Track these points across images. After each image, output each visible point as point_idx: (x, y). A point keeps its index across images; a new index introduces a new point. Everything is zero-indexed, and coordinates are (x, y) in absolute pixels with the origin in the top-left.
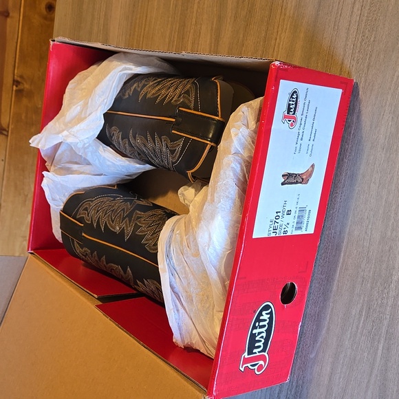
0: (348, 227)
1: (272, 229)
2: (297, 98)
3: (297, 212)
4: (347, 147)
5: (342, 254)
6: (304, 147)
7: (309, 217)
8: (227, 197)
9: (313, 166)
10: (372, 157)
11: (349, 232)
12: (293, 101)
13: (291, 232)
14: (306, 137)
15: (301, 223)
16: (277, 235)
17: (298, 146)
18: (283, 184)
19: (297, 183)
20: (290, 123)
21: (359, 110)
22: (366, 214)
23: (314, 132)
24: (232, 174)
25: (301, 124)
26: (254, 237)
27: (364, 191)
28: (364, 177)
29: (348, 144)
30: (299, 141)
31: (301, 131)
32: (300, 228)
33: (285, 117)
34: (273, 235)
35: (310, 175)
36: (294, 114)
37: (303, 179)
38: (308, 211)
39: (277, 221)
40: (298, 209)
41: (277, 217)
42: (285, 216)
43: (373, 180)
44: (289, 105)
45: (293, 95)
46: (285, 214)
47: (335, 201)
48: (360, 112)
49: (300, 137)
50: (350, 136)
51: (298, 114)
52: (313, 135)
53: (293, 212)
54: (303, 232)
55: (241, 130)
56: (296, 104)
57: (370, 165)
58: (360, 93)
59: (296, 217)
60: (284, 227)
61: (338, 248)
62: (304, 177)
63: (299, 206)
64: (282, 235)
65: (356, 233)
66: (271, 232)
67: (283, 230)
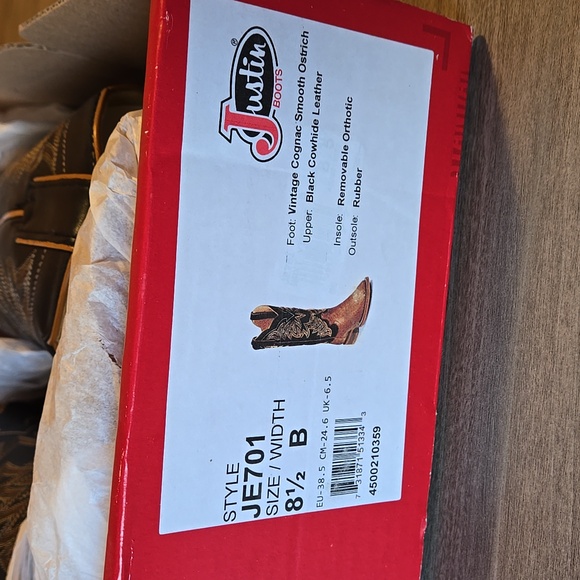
0: (503, 474)
1: (237, 497)
2: (268, 58)
3: (331, 434)
4: (474, 225)
5: (496, 565)
6: (323, 225)
7: (375, 450)
8: (90, 400)
9: (366, 286)
10: (549, 242)
11: (508, 492)
12: (257, 69)
13: (317, 499)
14: (326, 192)
15: (352, 468)
16: (263, 516)
17: (299, 218)
18: (258, 344)
19: (313, 339)
20: (254, 140)
21: (497, 110)
22: (553, 426)
23: (351, 177)
24: (94, 324)
25: (298, 148)
26: (164, 529)
27: (538, 353)
28: (531, 307)
29: (477, 218)
30: (302, 205)
31: (303, 172)
32: (351, 487)
33: (231, 119)
34: (248, 516)
35: (362, 315)
36: (265, 111)
37: (335, 328)
38: (369, 433)
39: (253, 467)
40: (332, 426)
41: (254, 457)
42: (286, 448)
43: (561, 314)
44: (241, 81)
45: (249, 46)
46: (286, 441)
47: (458, 393)
48: (498, 116)
49: (301, 190)
50: (479, 192)
51: (283, 112)
52: (350, 188)
53: (313, 437)
54: (361, 498)
55: (112, 183)
56: (269, 79)
57: (546, 269)
58: (494, 61)
59: (330, 451)
60: (285, 486)
61: (481, 545)
62: (339, 321)
63: (332, 416)
64: (283, 513)
65: (529, 491)
66: (237, 508)
67: (284, 498)
